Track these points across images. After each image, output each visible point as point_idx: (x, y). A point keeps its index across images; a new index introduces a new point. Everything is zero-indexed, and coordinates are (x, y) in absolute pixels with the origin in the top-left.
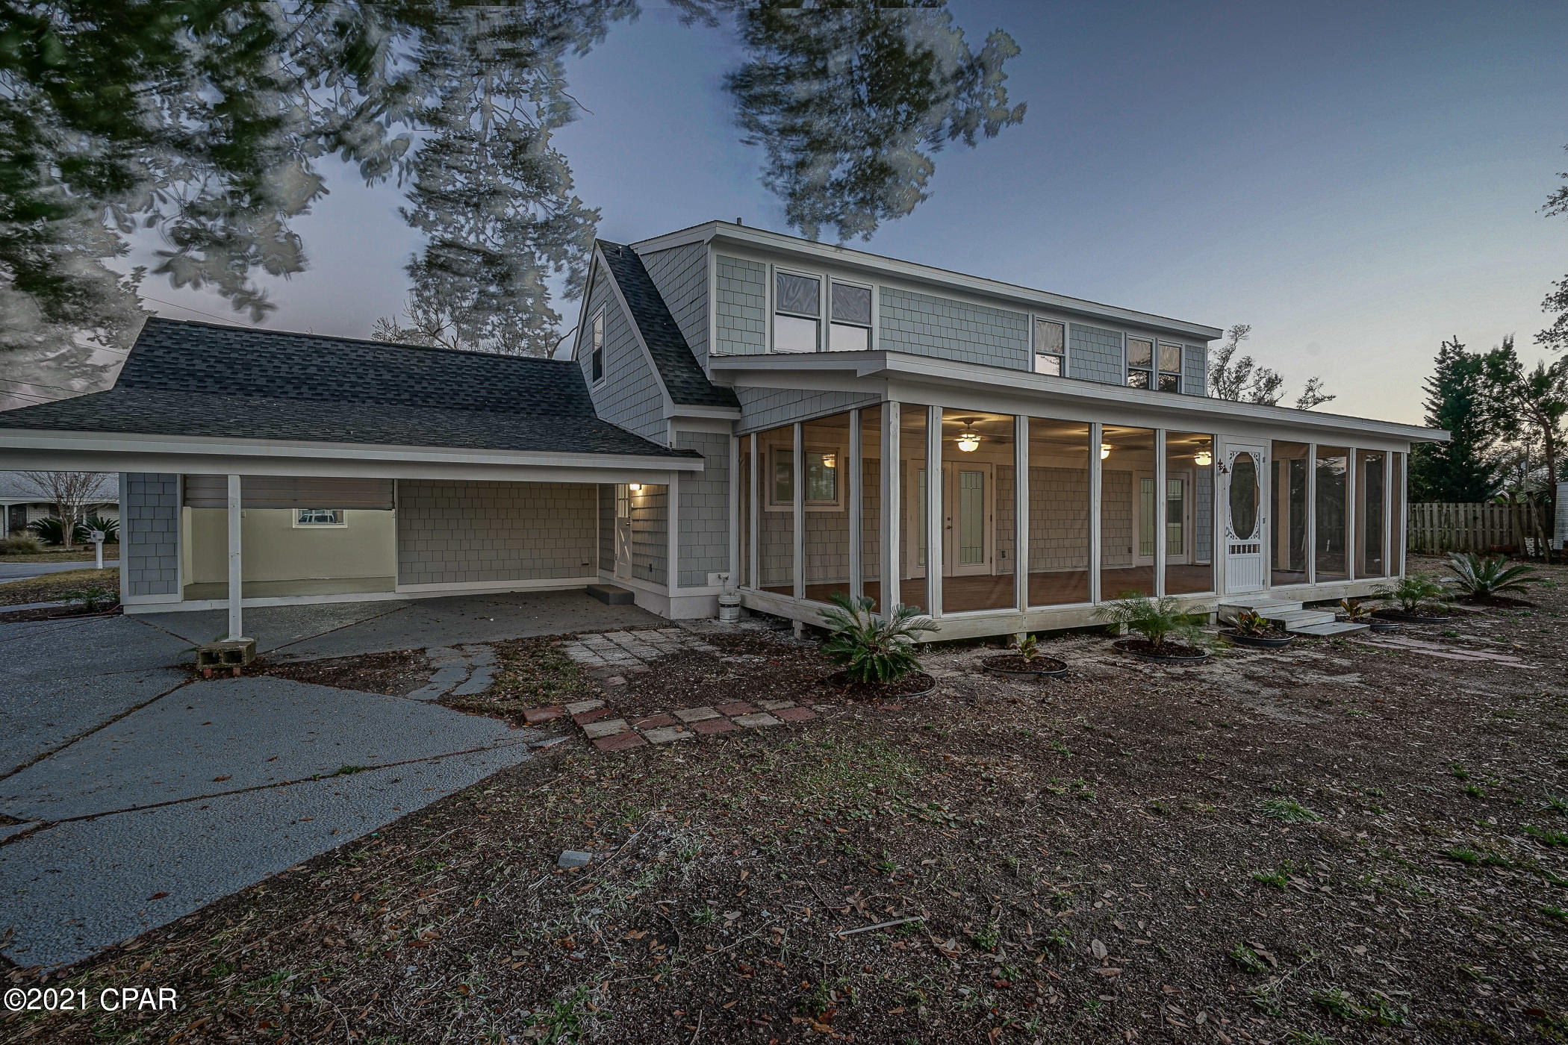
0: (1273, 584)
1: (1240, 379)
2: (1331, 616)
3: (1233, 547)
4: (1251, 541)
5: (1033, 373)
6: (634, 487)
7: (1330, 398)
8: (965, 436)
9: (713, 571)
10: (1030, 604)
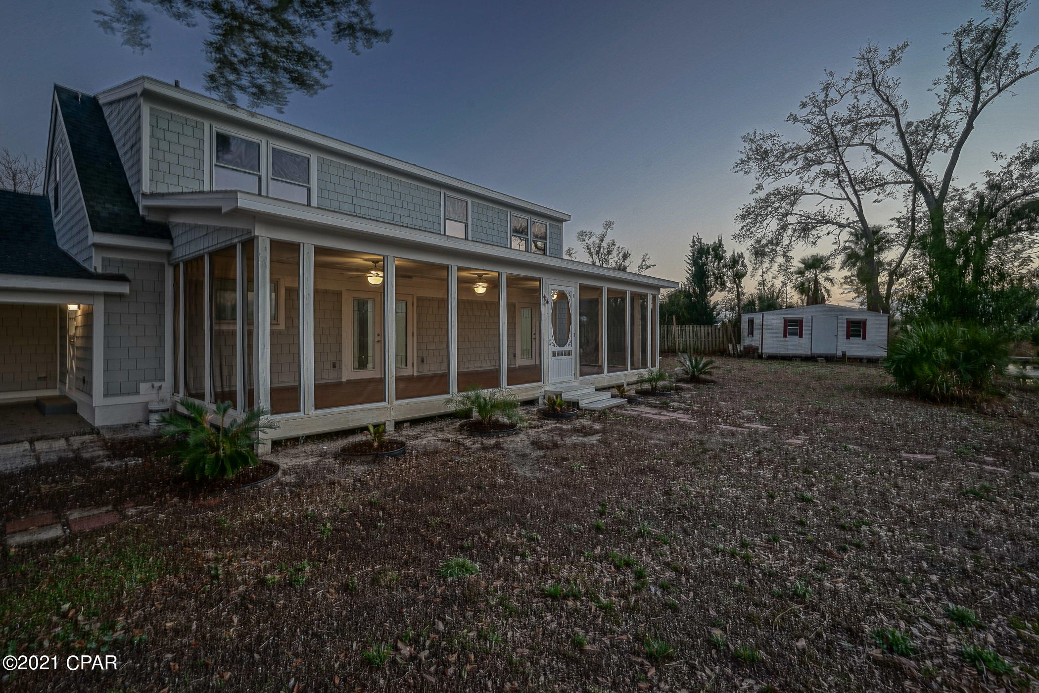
0: (581, 375)
1: (609, 253)
2: (609, 394)
3: (555, 352)
4: (566, 348)
5: (445, 235)
6: (72, 307)
7: (654, 266)
8: (373, 272)
9: (145, 381)
10: (397, 399)
